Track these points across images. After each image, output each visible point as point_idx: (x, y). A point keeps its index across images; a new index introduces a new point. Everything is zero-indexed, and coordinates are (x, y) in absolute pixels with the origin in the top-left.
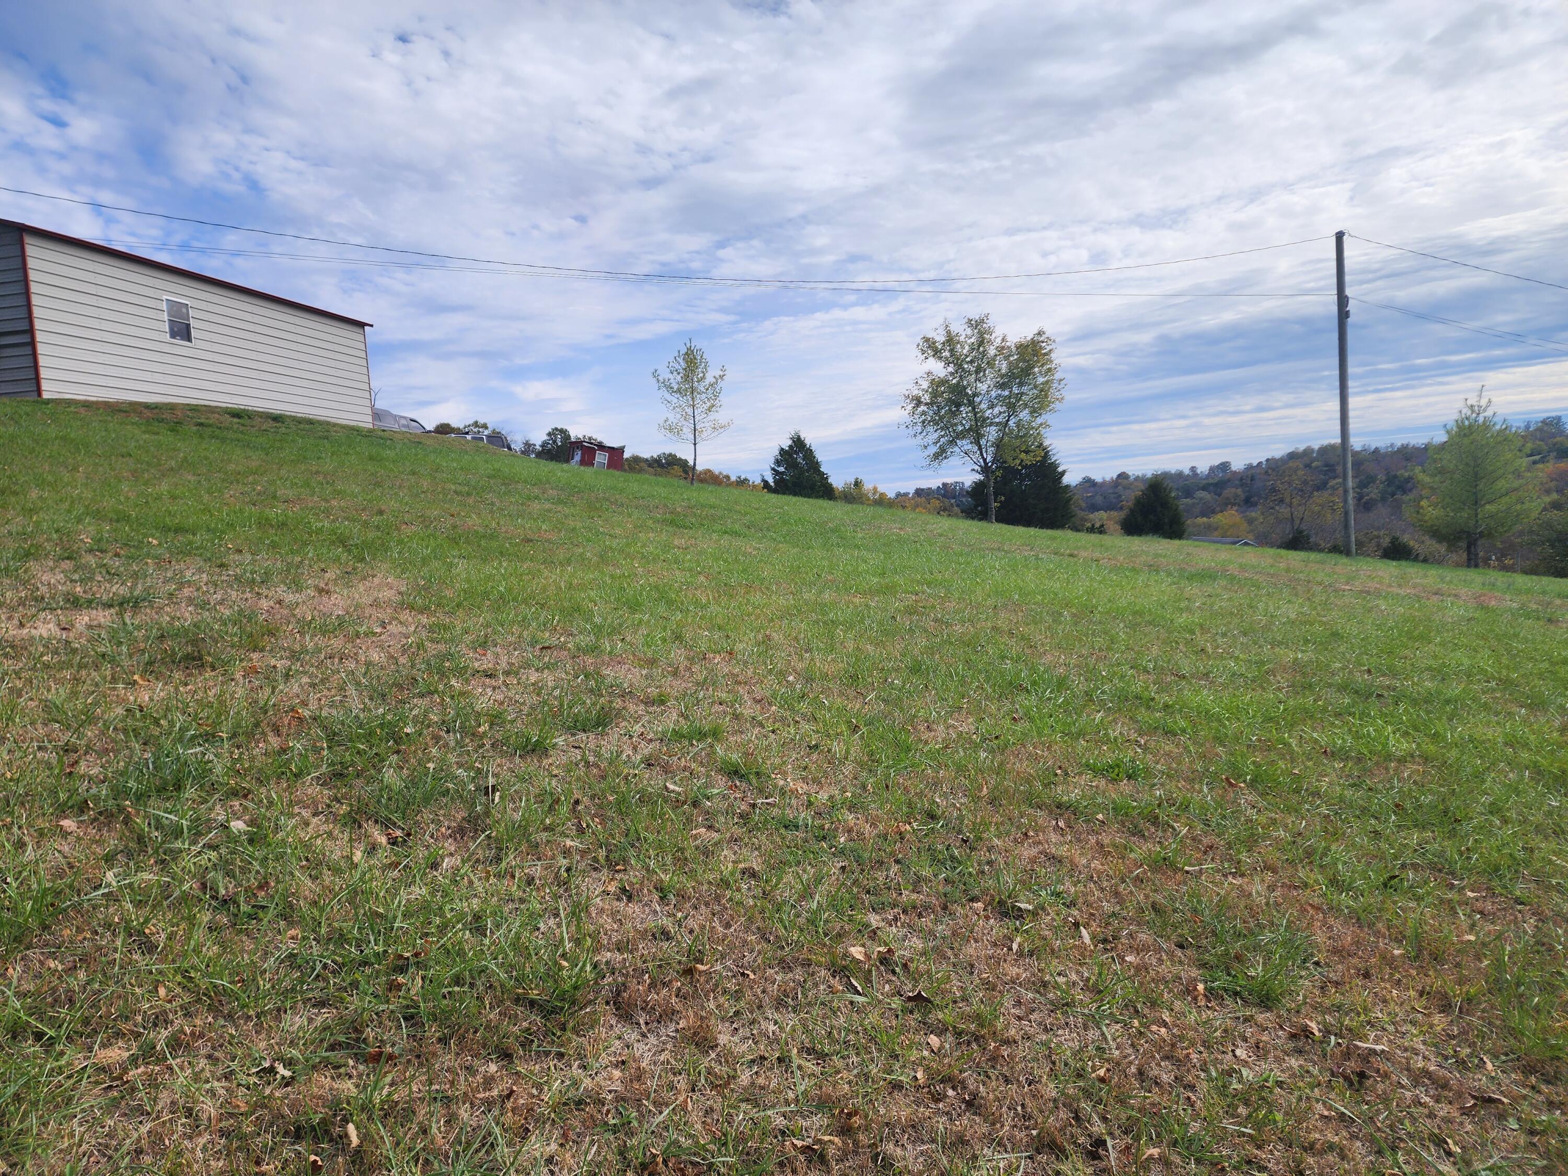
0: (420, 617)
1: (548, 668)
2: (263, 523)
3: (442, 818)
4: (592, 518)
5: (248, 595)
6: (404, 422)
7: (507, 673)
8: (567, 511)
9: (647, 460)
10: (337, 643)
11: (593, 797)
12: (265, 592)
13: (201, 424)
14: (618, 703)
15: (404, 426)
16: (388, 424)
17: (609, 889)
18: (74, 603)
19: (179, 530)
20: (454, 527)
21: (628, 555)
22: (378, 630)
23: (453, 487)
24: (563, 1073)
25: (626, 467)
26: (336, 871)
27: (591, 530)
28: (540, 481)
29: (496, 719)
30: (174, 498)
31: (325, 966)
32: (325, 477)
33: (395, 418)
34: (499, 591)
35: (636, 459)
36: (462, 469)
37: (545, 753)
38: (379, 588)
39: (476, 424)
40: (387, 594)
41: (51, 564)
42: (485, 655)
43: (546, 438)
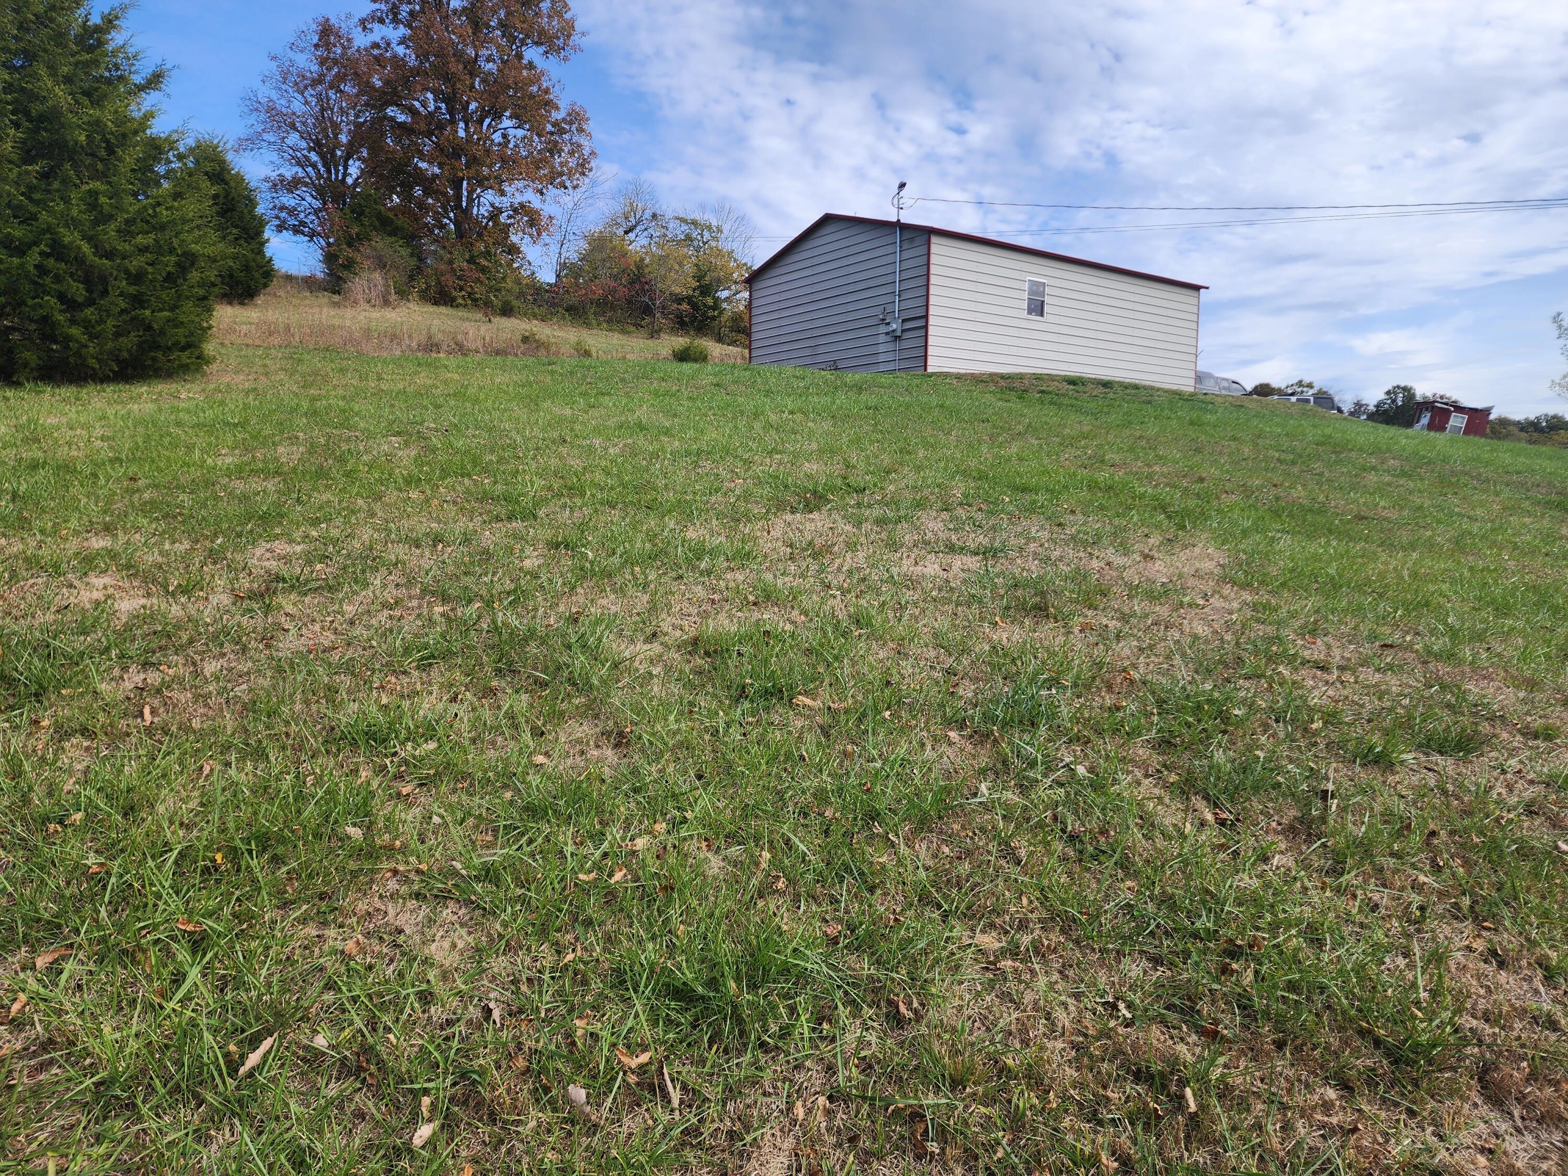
0: (1242, 593)
1: (1391, 669)
2: (1093, 486)
3: (1271, 812)
4: (1445, 495)
5: (1082, 554)
6: (1225, 384)
7: (1342, 668)
8: (1411, 484)
9: (1519, 422)
10: (1163, 611)
11: (1452, 833)
12: (1096, 553)
13: (1042, 392)
14: (1485, 728)
15: (1225, 388)
16: (1209, 387)
17: (1474, 945)
18: (951, 549)
19: (1025, 490)
20: (1277, 499)
21: (1494, 544)
22: (1201, 602)
23: (1277, 455)
24: (1414, 1132)
25: (1488, 431)
26: (1166, 836)
27: (1443, 510)
28: (1379, 449)
29: (1331, 718)
30: (1021, 459)
31: (1158, 926)
32: (1148, 442)
33: (1217, 380)
34: (1327, 574)
35: (1504, 422)
36: (1287, 435)
37: (1390, 767)
38: (1200, 558)
39: (1300, 383)
40: (1208, 565)
41: (934, 514)
42: (1314, 643)
43: (1382, 396)
